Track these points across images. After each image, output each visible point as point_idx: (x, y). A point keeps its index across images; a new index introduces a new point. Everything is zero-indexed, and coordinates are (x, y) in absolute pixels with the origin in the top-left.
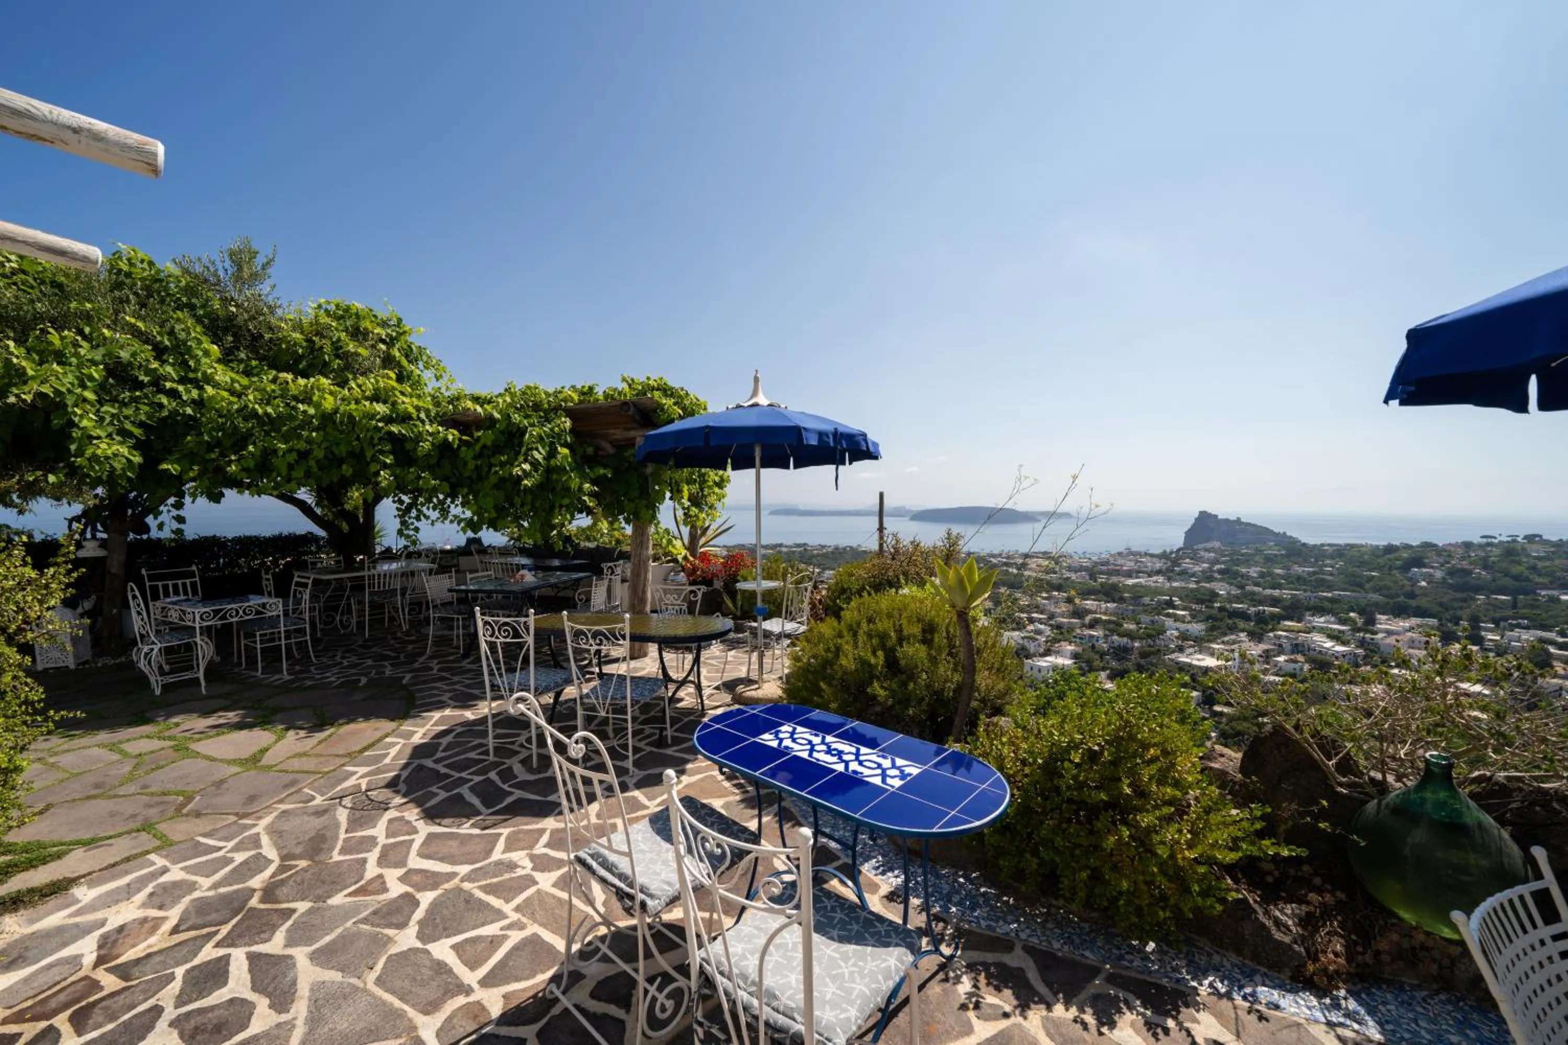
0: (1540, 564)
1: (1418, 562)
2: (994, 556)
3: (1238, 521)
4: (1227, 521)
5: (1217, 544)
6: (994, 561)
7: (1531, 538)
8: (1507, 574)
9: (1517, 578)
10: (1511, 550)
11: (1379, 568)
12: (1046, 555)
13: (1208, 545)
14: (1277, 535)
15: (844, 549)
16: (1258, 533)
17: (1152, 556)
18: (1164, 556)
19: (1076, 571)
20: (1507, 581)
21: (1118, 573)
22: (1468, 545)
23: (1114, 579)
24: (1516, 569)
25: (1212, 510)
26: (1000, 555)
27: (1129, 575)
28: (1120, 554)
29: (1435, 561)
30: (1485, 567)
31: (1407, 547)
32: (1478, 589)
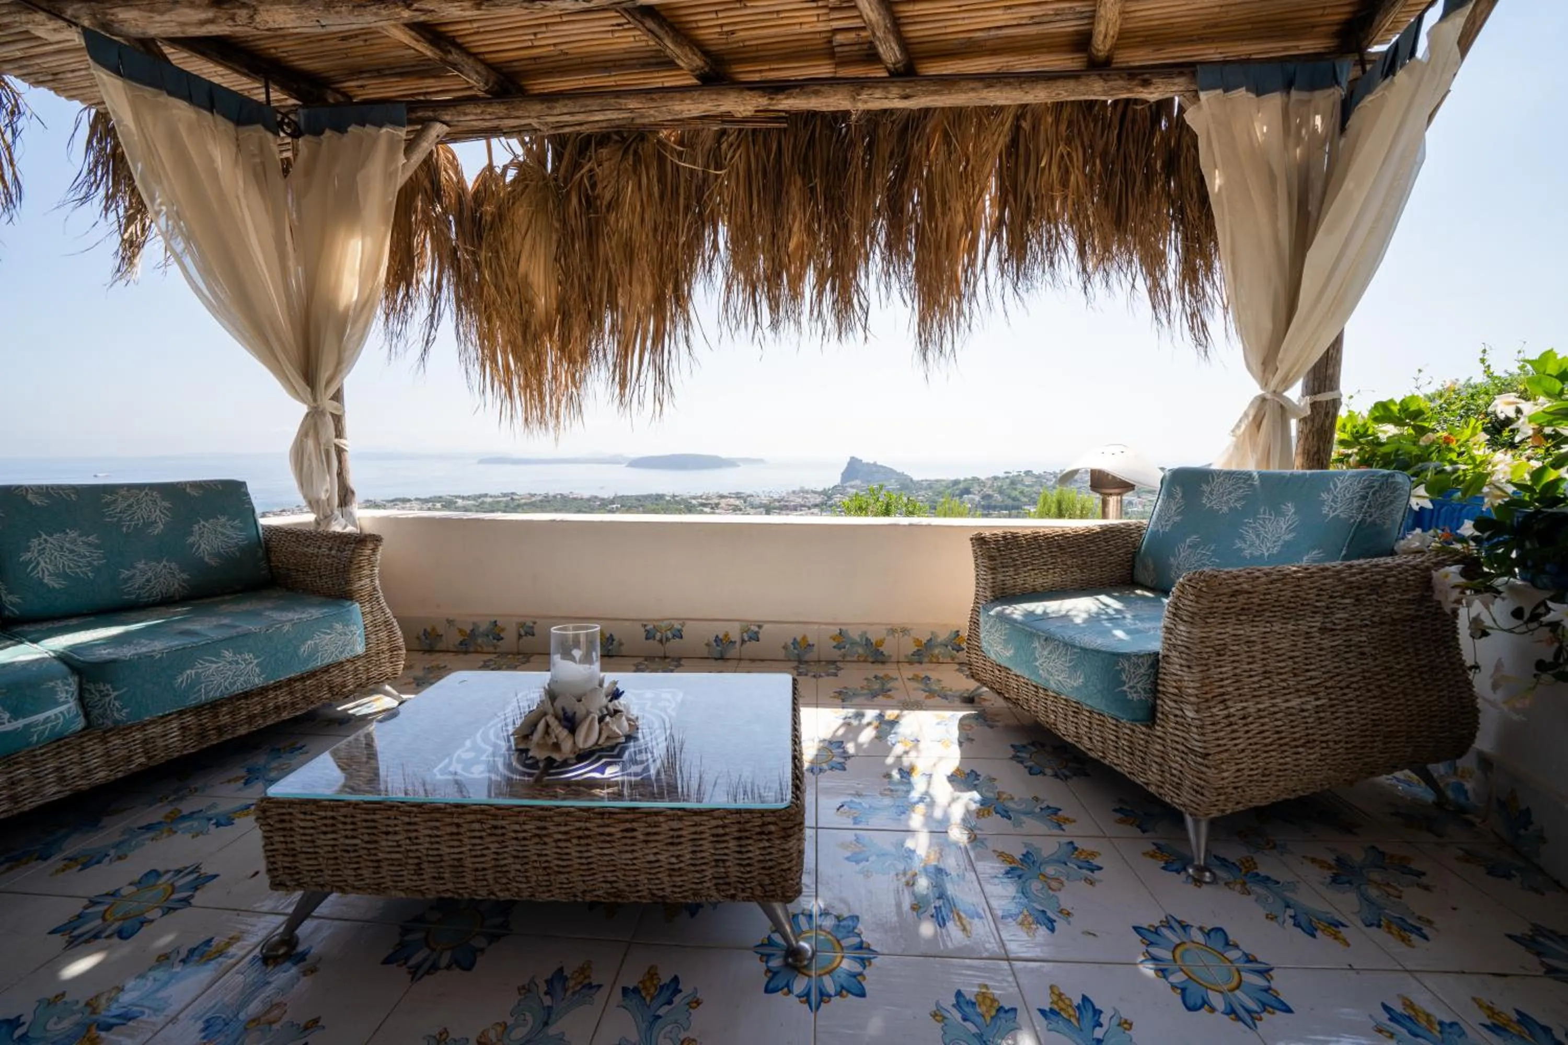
2: (695, 498)
3: (875, 464)
4: (868, 464)
5: (858, 482)
6: (694, 502)
7: (1028, 473)
8: (1009, 497)
9: (1014, 499)
10: (1014, 482)
13: (853, 483)
14: (898, 474)
15: (555, 497)
16: (888, 472)
17: (815, 492)
18: (824, 492)
22: (996, 478)
24: (1015, 493)
25: (859, 457)
26: (701, 497)
28: (794, 492)
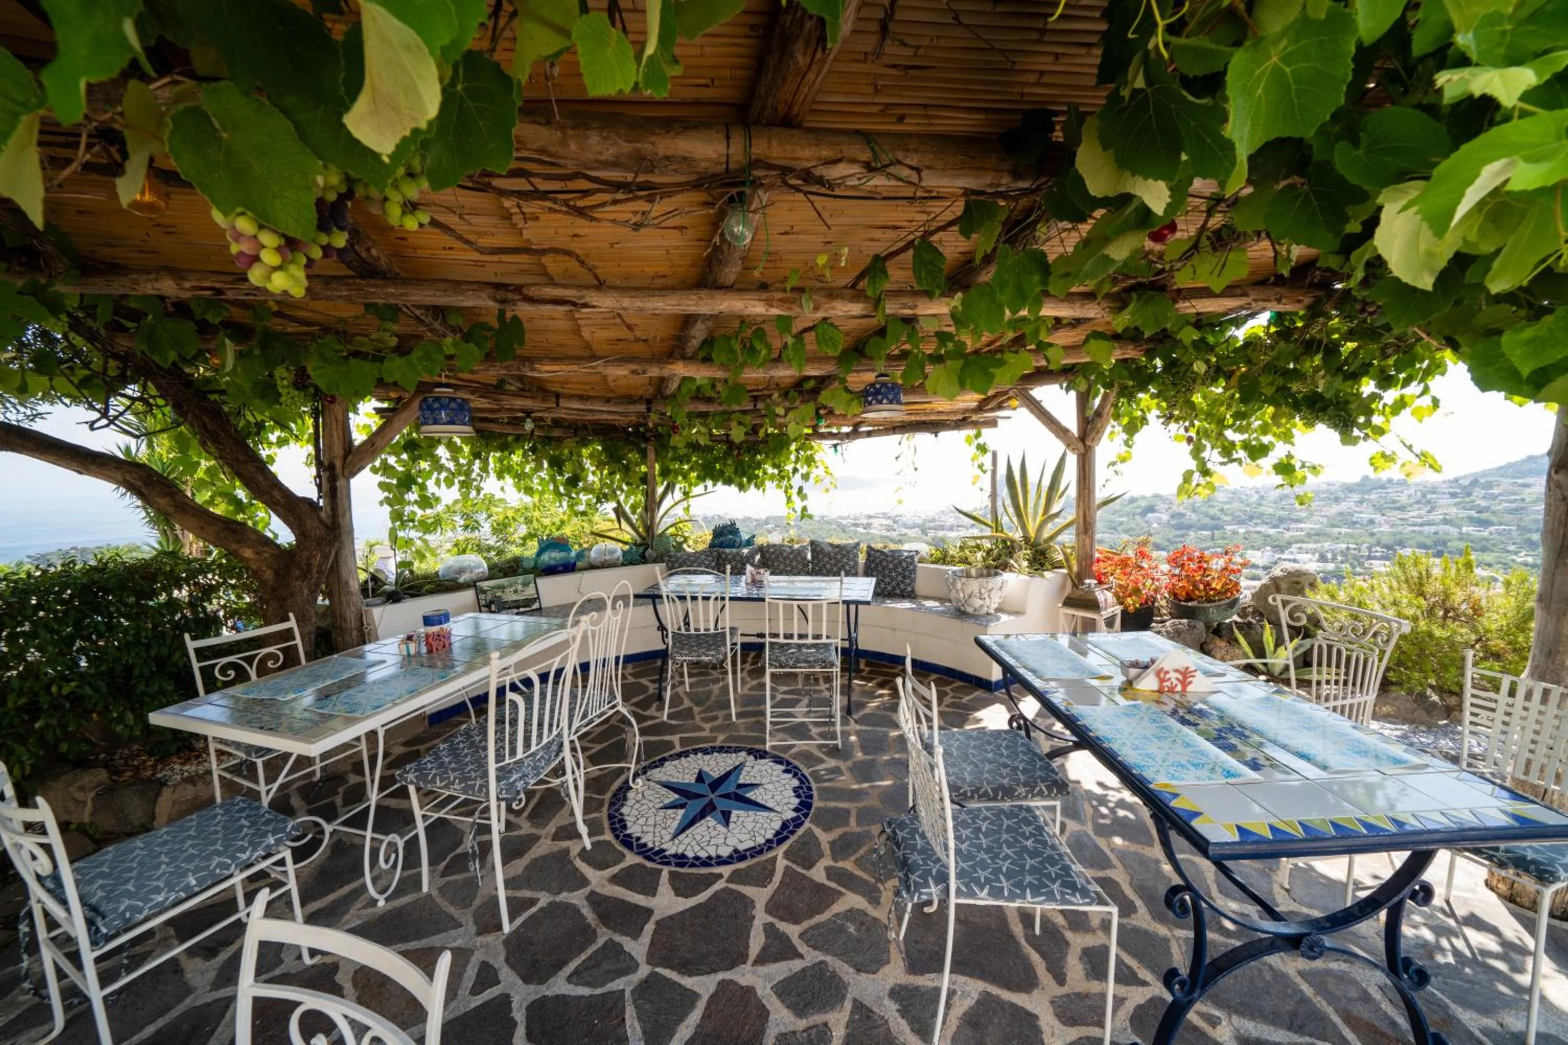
0: (1226, 507)
1: (1151, 509)
11: (1127, 514)
12: (885, 516)
19: (911, 528)
20: (1207, 521)
21: (942, 528)
23: (940, 534)
27: (951, 529)
29: (1160, 506)
30: (1194, 511)
31: (1144, 498)
32: (1189, 527)
